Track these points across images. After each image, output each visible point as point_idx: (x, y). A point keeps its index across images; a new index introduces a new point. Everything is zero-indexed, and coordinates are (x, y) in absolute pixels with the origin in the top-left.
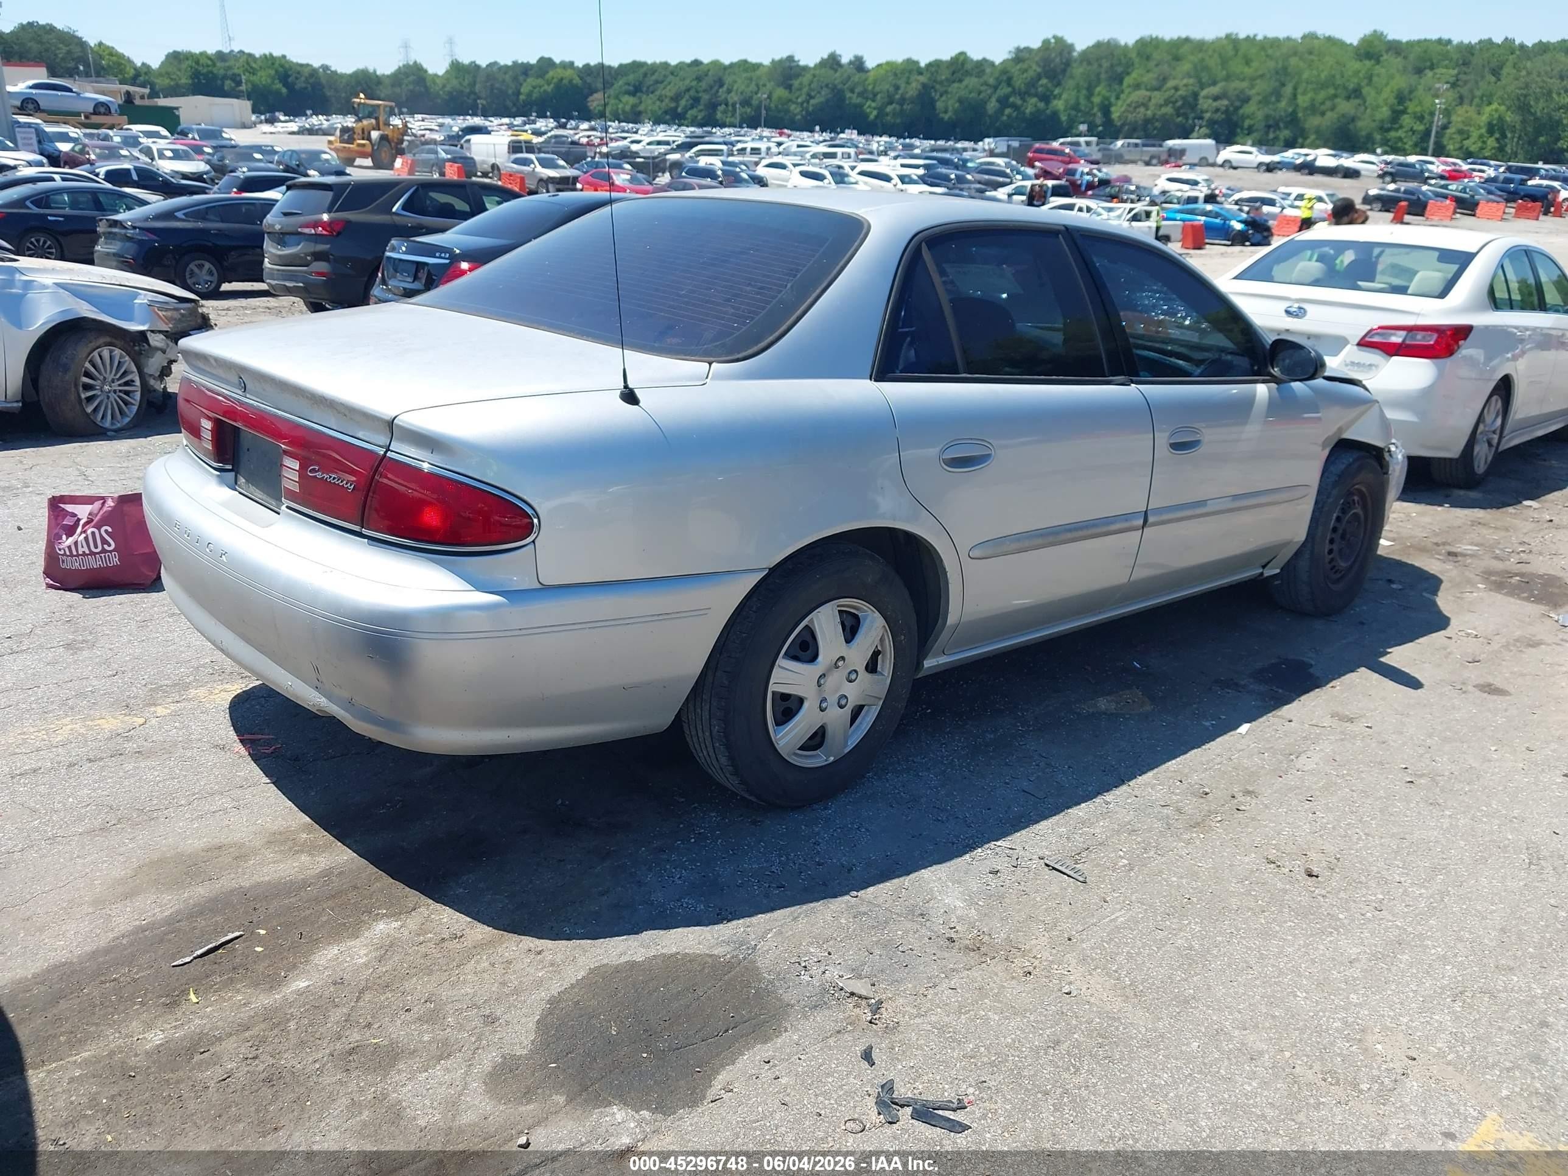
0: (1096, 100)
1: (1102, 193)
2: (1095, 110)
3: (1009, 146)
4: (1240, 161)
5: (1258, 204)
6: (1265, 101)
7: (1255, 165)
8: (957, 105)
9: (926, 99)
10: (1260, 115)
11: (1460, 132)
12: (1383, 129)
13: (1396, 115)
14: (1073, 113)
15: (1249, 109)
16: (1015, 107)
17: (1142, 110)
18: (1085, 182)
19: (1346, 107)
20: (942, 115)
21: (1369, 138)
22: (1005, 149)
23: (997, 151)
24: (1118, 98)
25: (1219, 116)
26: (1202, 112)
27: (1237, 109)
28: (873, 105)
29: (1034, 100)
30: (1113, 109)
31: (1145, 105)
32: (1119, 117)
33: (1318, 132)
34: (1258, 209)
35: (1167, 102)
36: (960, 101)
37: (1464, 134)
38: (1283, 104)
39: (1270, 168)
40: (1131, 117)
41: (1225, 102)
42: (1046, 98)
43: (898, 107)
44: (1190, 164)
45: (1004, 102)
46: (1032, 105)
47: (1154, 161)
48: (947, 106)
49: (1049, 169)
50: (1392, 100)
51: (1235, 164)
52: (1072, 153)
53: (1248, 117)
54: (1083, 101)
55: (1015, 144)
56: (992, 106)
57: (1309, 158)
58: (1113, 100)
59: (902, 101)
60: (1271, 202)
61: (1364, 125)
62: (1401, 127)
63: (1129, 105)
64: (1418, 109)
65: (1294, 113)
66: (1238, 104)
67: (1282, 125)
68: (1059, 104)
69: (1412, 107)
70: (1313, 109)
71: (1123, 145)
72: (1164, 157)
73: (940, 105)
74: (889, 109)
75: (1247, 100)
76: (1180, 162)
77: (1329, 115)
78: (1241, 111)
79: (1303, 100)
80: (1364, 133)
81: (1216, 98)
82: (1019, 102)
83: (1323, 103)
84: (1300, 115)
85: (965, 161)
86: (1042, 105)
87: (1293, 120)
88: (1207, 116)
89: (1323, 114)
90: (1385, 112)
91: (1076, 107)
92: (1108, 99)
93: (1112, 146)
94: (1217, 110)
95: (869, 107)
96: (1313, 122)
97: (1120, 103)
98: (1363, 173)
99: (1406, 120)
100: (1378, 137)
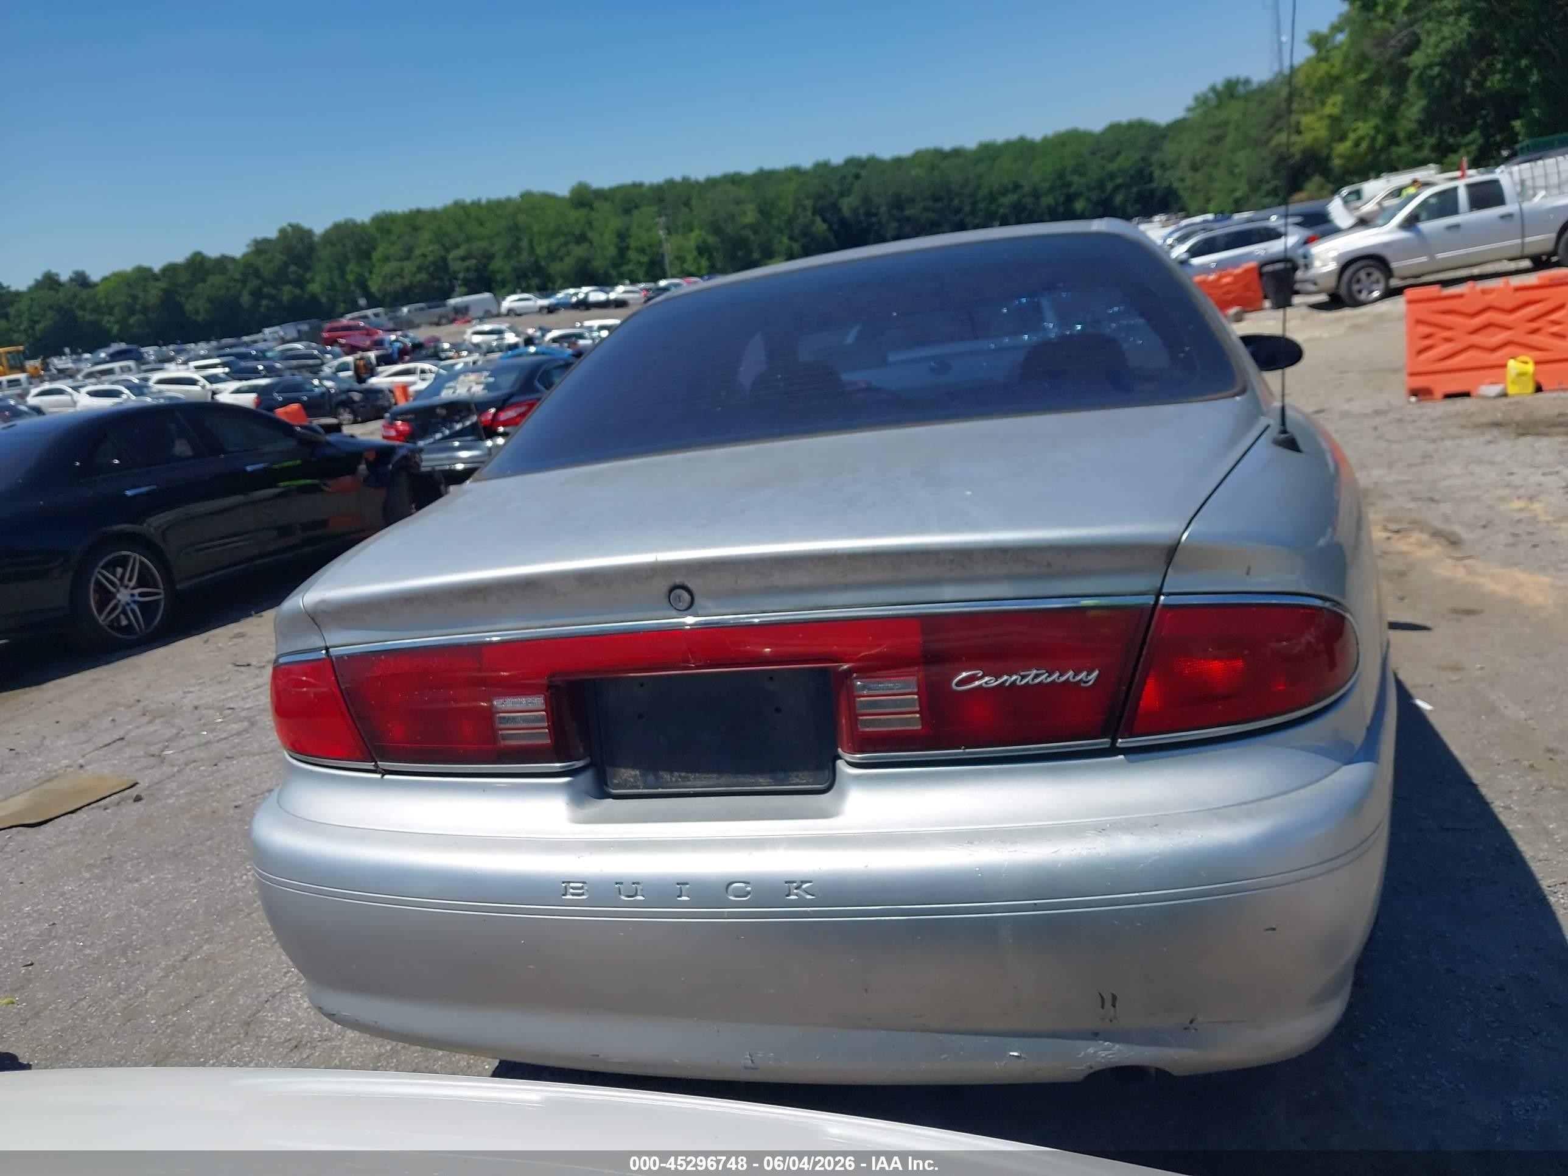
0: (351, 277)
1: (420, 356)
2: (353, 287)
3: (299, 331)
4: (522, 308)
5: (573, 339)
6: (508, 255)
7: (538, 309)
8: (208, 305)
9: (171, 302)
10: (508, 268)
11: (677, 258)
12: (616, 265)
13: (623, 251)
14: (331, 293)
15: (496, 264)
16: (272, 298)
17: (398, 280)
18: (396, 350)
19: (579, 251)
20: (194, 317)
21: (606, 274)
22: (295, 335)
23: (288, 337)
24: (371, 272)
25: (472, 275)
26: (455, 272)
27: (485, 266)
28: (112, 319)
29: (287, 288)
30: (370, 283)
31: (400, 275)
32: (379, 290)
33: (563, 276)
34: (575, 344)
35: (420, 269)
36: (210, 300)
37: (682, 259)
38: (524, 256)
39: (551, 310)
40: (390, 288)
41: (473, 262)
42: (300, 283)
43: (141, 317)
44: (478, 318)
45: (257, 294)
46: (287, 293)
47: (444, 321)
48: (197, 307)
49: (354, 343)
50: (615, 240)
51: (518, 312)
52: (367, 326)
53: (499, 272)
54: (338, 282)
55: (304, 327)
56: (246, 299)
57: (581, 296)
58: (367, 274)
59: (145, 310)
60: (581, 336)
61: (599, 264)
62: (630, 261)
63: (385, 277)
64: (639, 244)
65: (537, 263)
66: (484, 261)
67: (530, 274)
68: (315, 287)
69: (633, 243)
70: (552, 256)
71: (409, 311)
72: (452, 316)
73: (188, 307)
74: (132, 321)
75: (491, 257)
76: (467, 318)
77: (567, 260)
78: (490, 267)
79: (541, 250)
80: (601, 271)
81: (463, 259)
82: (273, 292)
83: (558, 250)
84: (543, 263)
85: (263, 352)
86: (297, 291)
87: (538, 270)
88: (461, 276)
89: (562, 260)
90: (612, 251)
91: (333, 287)
92: (361, 275)
93: (399, 314)
94: (468, 270)
95: (108, 321)
96: (555, 268)
97: (374, 276)
98: (631, 302)
99: (632, 255)
100: (613, 272)
